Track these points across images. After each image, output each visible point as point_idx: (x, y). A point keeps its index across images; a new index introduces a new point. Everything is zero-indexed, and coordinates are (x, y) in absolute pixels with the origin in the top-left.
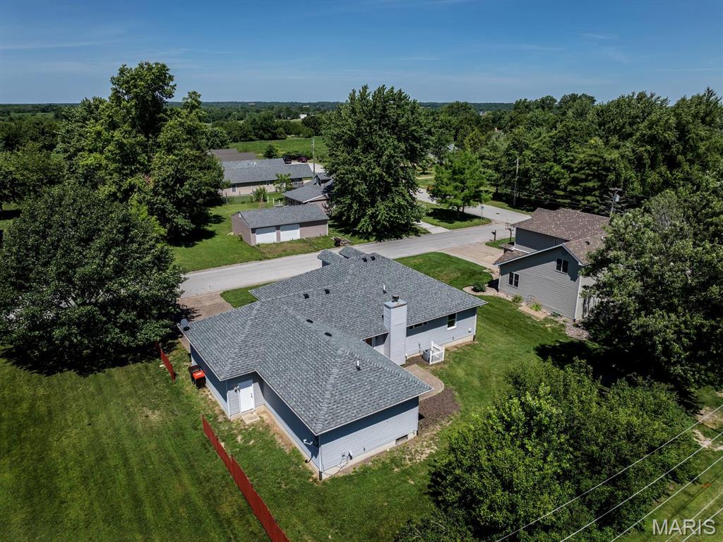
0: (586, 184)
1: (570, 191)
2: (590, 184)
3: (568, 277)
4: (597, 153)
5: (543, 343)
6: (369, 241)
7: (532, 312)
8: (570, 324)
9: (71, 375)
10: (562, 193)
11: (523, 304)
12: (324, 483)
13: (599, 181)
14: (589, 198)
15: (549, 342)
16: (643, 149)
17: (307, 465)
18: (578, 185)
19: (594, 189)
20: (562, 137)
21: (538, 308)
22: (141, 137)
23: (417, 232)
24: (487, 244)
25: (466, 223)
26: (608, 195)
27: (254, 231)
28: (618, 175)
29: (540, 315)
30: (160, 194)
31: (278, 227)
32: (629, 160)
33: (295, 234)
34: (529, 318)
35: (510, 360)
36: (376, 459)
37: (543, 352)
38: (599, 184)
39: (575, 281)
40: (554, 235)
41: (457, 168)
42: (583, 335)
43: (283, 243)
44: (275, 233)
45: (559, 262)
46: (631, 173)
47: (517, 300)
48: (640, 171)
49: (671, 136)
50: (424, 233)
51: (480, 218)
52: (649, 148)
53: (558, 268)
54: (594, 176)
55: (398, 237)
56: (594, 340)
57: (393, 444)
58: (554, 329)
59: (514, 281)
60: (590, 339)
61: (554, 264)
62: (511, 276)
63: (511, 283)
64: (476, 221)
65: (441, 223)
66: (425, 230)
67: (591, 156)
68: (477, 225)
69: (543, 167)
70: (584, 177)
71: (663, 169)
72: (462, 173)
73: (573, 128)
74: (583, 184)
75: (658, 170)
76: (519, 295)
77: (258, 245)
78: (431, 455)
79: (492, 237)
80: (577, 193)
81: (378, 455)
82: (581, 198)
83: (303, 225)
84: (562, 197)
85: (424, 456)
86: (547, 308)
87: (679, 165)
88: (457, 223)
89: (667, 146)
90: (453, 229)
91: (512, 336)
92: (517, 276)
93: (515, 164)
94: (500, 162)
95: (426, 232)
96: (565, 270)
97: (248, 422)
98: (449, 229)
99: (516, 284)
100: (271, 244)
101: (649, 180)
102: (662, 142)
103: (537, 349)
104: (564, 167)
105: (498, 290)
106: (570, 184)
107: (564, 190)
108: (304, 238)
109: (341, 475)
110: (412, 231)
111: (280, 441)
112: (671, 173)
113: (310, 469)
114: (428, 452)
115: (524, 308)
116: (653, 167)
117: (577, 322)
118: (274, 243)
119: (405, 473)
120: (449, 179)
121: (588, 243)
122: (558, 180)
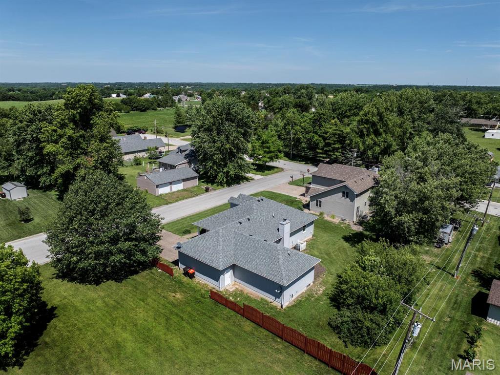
0: (335, 146)
1: (326, 150)
2: (337, 146)
3: (348, 200)
4: (337, 128)
5: (344, 235)
6: (224, 187)
7: (332, 220)
8: (351, 224)
9: (111, 283)
10: (321, 151)
11: (325, 216)
12: (285, 310)
13: (341, 143)
14: (336, 153)
15: (347, 234)
16: (362, 126)
17: (272, 304)
18: (330, 147)
19: (338, 148)
20: (316, 119)
21: (333, 217)
22: (82, 132)
23: (247, 179)
24: (289, 184)
25: (272, 171)
26: (346, 151)
27: (157, 186)
28: (351, 141)
29: (336, 221)
30: (99, 168)
31: (171, 183)
32: (356, 132)
33: (180, 187)
34: (332, 223)
35: (334, 244)
36: (302, 296)
37: (346, 239)
38: (341, 145)
39: (353, 202)
40: (334, 178)
41: (265, 140)
42: (360, 229)
43: (174, 192)
44: (169, 187)
45: (344, 193)
46: (358, 140)
47: (321, 214)
48: (362, 138)
49: (376, 119)
50: (251, 180)
51: (277, 168)
52: (366, 126)
53: (343, 196)
54: (338, 141)
55: (238, 183)
56: (366, 230)
57: (306, 289)
58: (345, 227)
59: (319, 204)
60: (364, 230)
61: (341, 194)
62: (317, 202)
63: (317, 205)
64: (276, 170)
65: (257, 173)
66: (251, 177)
67: (335, 130)
68: (277, 172)
69: (308, 136)
70: (333, 142)
71: (373, 136)
72: (267, 143)
73: (322, 114)
74: (333, 146)
75: (370, 137)
76: (322, 211)
77: (160, 195)
78: (324, 291)
79: (291, 179)
80: (329, 151)
81: (301, 294)
82: (332, 154)
83: (184, 180)
84: (320, 153)
85: (321, 292)
86: (338, 217)
87: (380, 134)
88: (266, 172)
89: (374, 124)
90: (265, 175)
91: (329, 233)
92: (320, 202)
93: (290, 135)
94: (281, 133)
95: (252, 179)
96: (347, 197)
97: (231, 290)
98: (264, 176)
99: (320, 206)
100: (168, 194)
101: (367, 143)
102: (371, 122)
103: (343, 238)
104: (320, 136)
105: (309, 210)
106: (325, 146)
107: (322, 149)
108: (185, 188)
109: (291, 305)
110: (245, 179)
111: (252, 296)
112: (377, 139)
113: (275, 305)
114: (322, 289)
115: (327, 218)
116: (368, 135)
117: (355, 222)
118: (169, 193)
119: (317, 299)
120: (260, 146)
121: (356, 182)
122: (318, 144)
